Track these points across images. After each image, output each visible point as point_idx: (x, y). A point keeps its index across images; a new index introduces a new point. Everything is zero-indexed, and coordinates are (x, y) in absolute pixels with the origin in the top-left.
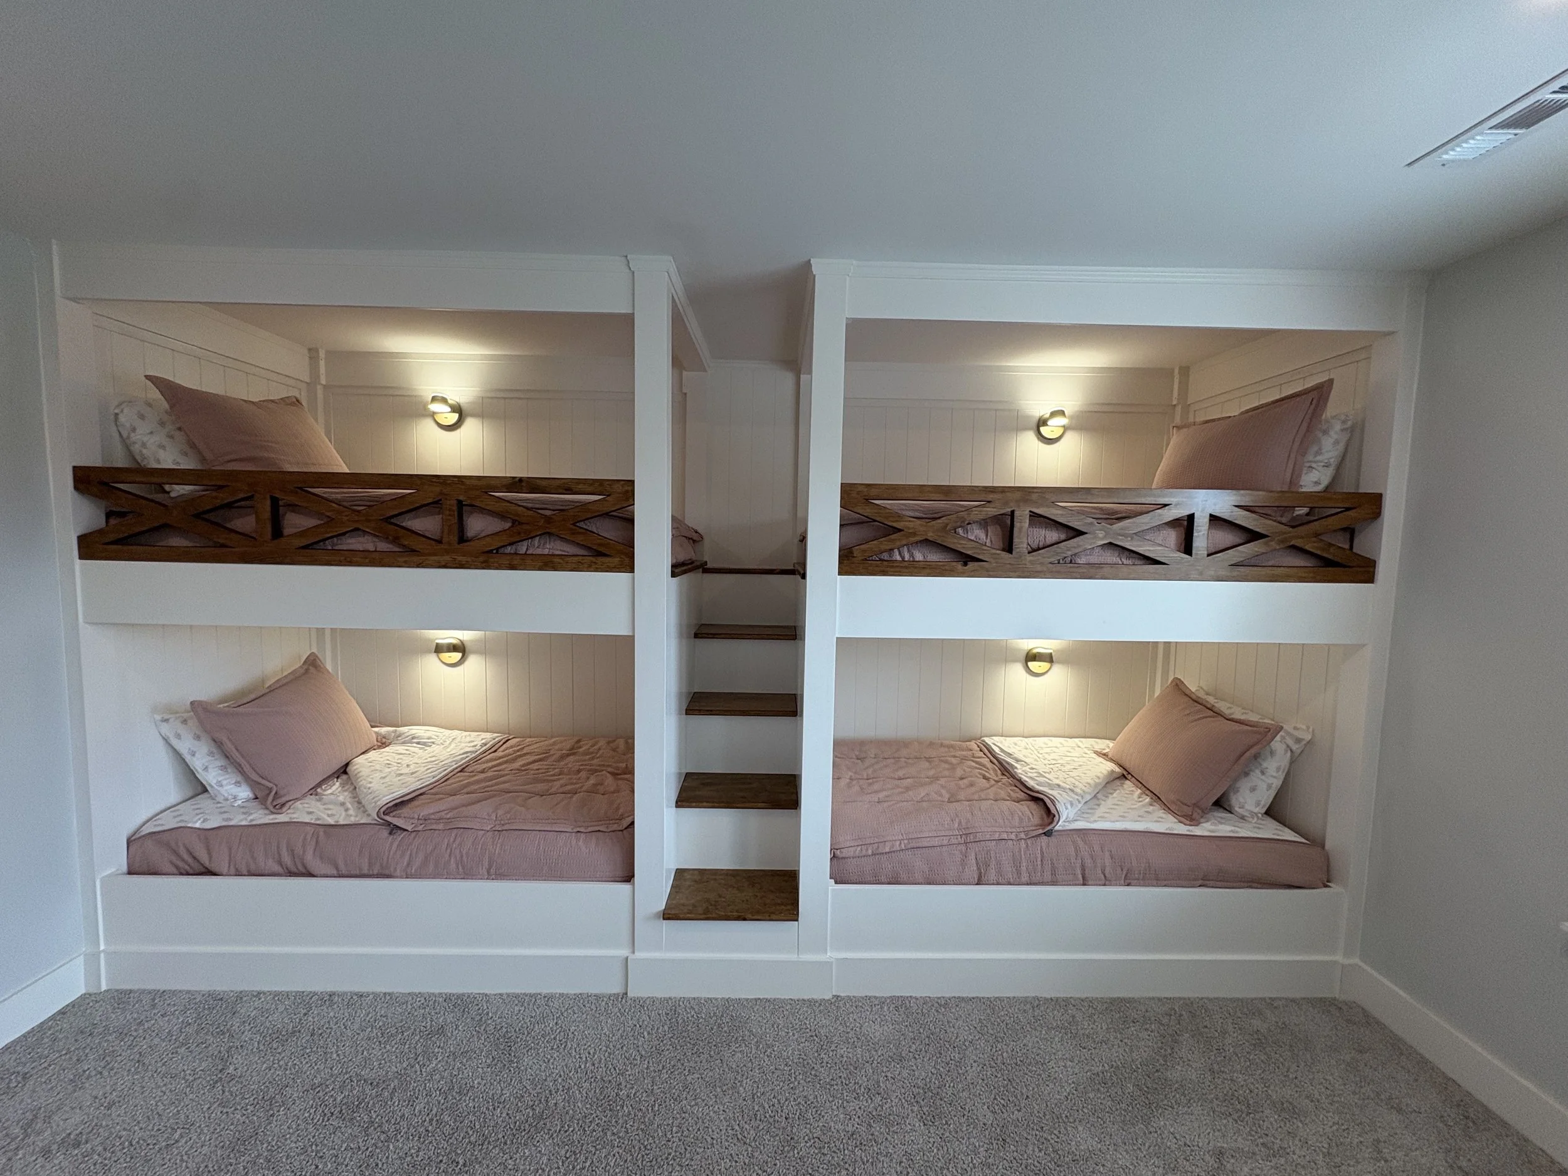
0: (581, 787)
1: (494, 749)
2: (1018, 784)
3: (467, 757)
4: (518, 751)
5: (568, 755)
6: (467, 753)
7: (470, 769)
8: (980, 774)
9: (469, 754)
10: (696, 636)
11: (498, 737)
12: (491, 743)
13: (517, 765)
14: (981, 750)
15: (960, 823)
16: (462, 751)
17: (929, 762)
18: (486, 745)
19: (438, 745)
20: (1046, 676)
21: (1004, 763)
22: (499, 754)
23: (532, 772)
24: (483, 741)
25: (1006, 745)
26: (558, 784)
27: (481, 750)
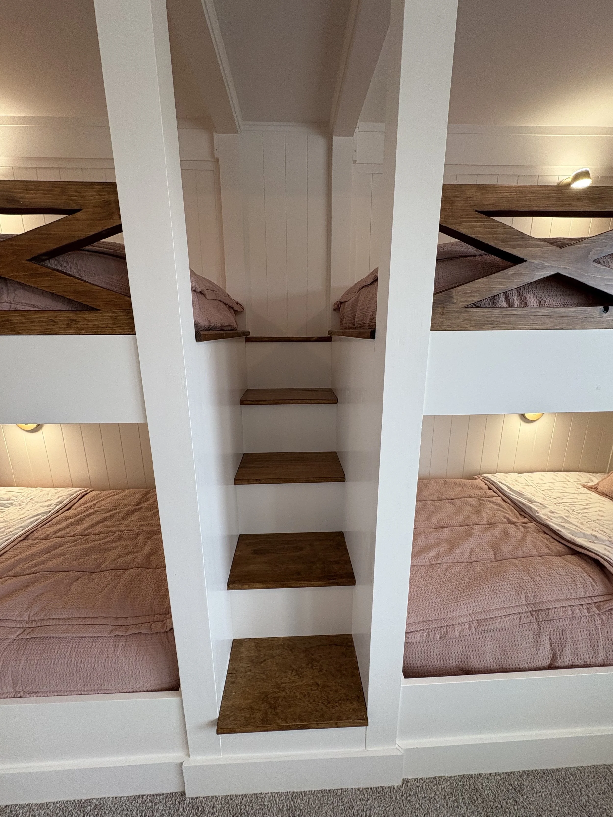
0: (133, 561)
1: (68, 507)
2: (547, 531)
3: (37, 520)
4: (90, 507)
5: (134, 511)
6: (38, 515)
7: (36, 535)
8: (504, 517)
9: (40, 516)
10: (242, 402)
11: (75, 491)
12: (67, 500)
13: (80, 528)
14: (490, 488)
15: (527, 598)
16: (35, 513)
17: (452, 503)
18: (61, 503)
19: (16, 506)
20: (537, 422)
21: (516, 502)
22: (72, 512)
23: (93, 537)
24: (58, 500)
25: (511, 482)
26: (113, 554)
27: (55, 509)
